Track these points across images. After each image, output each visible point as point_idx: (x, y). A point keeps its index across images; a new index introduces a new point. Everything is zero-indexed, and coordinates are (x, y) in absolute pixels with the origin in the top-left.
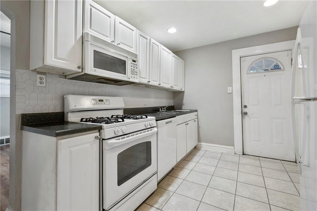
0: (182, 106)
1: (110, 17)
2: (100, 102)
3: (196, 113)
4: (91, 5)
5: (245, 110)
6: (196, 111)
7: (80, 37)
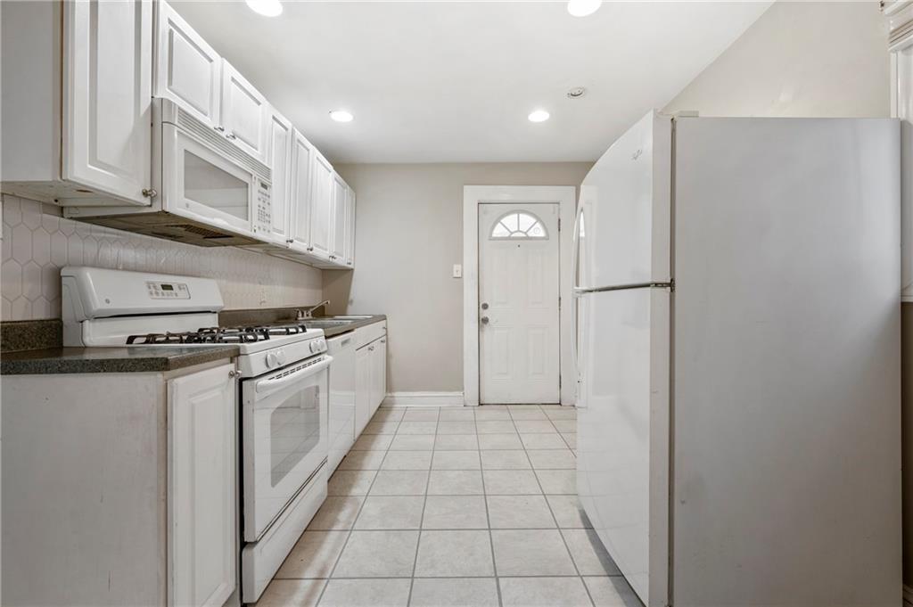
0: (346, 306)
1: (211, 61)
2: (165, 291)
3: (383, 323)
4: (170, 22)
5: (485, 314)
6: (384, 318)
7: (147, 110)
